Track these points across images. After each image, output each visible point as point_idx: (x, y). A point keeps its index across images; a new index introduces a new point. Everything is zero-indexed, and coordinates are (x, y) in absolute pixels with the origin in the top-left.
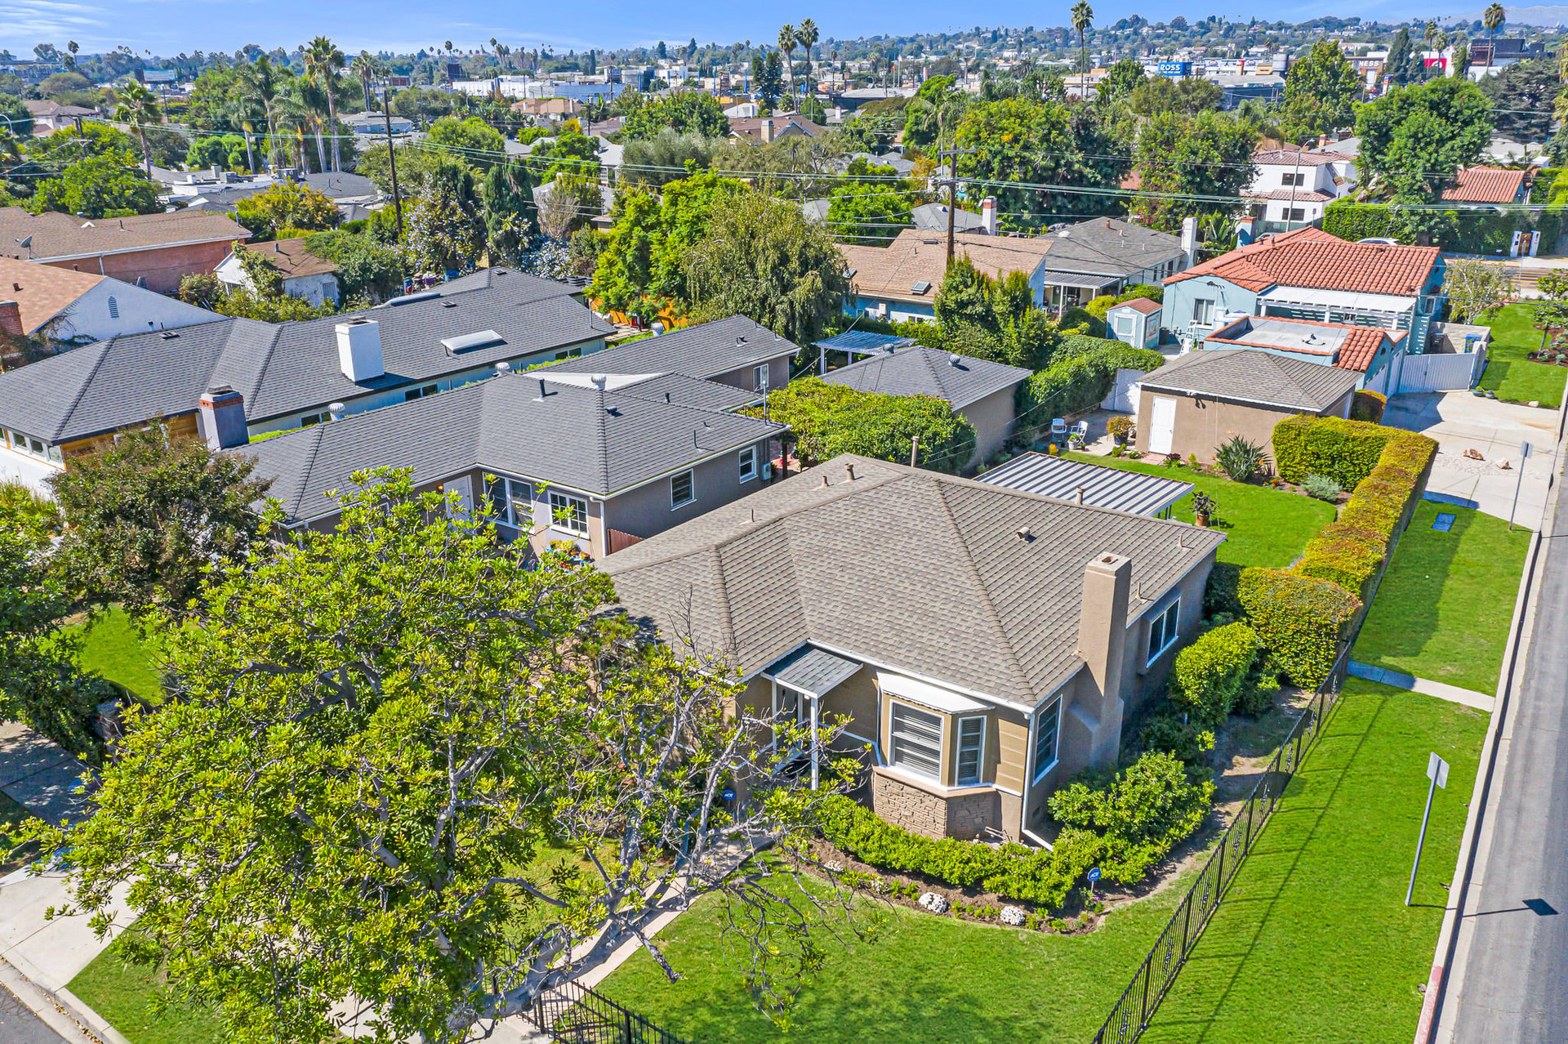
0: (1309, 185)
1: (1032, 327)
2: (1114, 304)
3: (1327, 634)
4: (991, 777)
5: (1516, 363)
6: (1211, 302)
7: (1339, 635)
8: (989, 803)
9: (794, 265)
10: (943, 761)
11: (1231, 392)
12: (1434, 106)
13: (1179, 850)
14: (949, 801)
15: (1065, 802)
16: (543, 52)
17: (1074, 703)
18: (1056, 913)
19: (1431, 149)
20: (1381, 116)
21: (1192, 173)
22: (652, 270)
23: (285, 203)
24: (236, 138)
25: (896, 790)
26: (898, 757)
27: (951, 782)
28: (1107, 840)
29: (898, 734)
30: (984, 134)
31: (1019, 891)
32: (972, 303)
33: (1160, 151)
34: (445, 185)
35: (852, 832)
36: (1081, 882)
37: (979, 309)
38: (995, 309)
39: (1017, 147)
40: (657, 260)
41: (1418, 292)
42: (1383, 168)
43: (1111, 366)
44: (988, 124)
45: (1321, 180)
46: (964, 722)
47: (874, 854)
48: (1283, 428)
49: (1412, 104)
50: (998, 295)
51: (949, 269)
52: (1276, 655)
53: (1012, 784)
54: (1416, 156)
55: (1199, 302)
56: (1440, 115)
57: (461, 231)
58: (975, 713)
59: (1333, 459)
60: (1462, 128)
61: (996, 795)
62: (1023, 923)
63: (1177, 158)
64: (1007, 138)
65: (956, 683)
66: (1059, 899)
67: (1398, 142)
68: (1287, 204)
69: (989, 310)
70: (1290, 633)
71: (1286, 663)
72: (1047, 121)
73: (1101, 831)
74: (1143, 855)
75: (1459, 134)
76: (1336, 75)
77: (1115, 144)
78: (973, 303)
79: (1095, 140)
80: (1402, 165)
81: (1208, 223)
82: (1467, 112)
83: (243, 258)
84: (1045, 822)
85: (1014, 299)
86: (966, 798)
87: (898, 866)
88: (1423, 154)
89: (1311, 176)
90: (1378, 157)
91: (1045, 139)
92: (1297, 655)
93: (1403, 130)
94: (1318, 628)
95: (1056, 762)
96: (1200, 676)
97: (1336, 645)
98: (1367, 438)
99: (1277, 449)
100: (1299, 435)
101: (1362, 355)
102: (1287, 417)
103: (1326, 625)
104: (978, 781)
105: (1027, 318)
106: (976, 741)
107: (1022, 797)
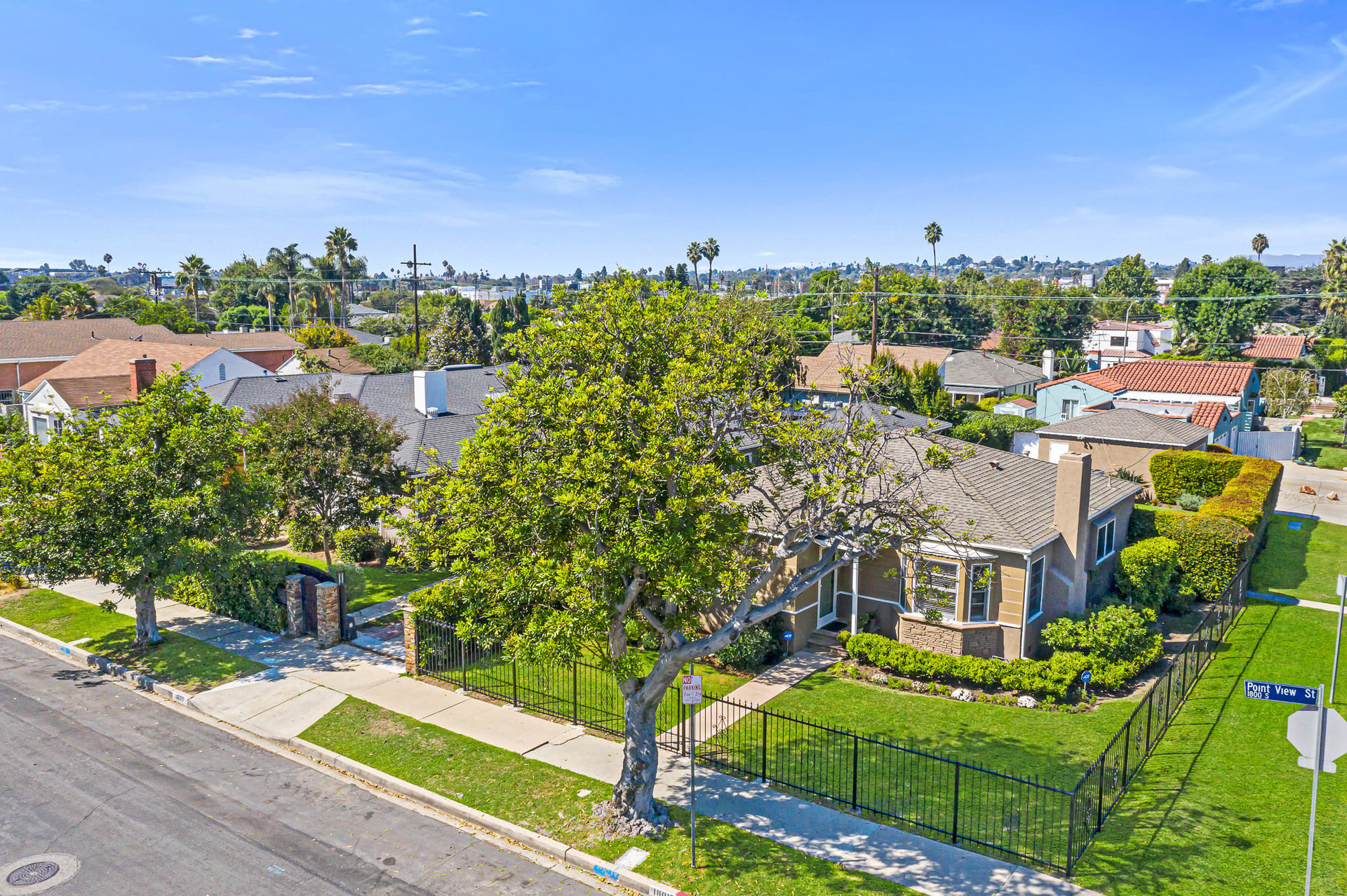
0: (1133, 346)
1: (942, 404)
2: (998, 403)
3: (1230, 553)
4: (995, 616)
5: (1325, 449)
6: (1076, 402)
7: (1239, 553)
8: (995, 633)
10: (959, 603)
11: (1112, 435)
12: (1229, 279)
13: (1145, 672)
14: (963, 631)
15: (1056, 631)
16: (482, 276)
17: (1053, 564)
18: (1059, 701)
19: (1232, 310)
21: (1043, 324)
23: (319, 337)
24: (260, 308)
25: (919, 631)
26: (920, 605)
27: (965, 619)
28: (1091, 658)
31: (1030, 685)
33: (1017, 309)
34: (460, 313)
35: (892, 653)
36: (1077, 681)
37: (899, 391)
38: (912, 391)
39: (902, 306)
41: (1242, 393)
42: (1194, 327)
43: (1009, 431)
45: (1142, 340)
46: (976, 569)
47: (911, 666)
48: (1157, 459)
49: (1213, 277)
50: (914, 381)
51: (873, 362)
52: (1189, 575)
53: (1012, 619)
54: (1220, 316)
55: (1066, 402)
56: (1238, 286)
57: (470, 348)
58: (983, 560)
59: (1201, 482)
60: (1253, 295)
61: (999, 630)
62: (1035, 707)
63: (1031, 313)
64: (893, 299)
66: (1062, 690)
67: (1204, 306)
68: (1116, 360)
69: (907, 392)
70: (1200, 554)
71: (1199, 582)
72: (925, 287)
73: (1086, 651)
74: (1117, 672)
75: (1252, 300)
76: (1140, 281)
77: (976, 311)
79: (960, 308)
80: (1210, 323)
81: (1061, 356)
82: (1258, 283)
83: (303, 360)
84: (1039, 650)
85: (927, 382)
86: (976, 629)
87: (931, 673)
88: (1226, 315)
89: (1133, 337)
90: (1189, 318)
91: (924, 301)
92: (1206, 574)
93: (1208, 297)
94: (1222, 549)
95: (1041, 612)
96: (1141, 563)
97: (1237, 562)
98: (1226, 463)
99: (1154, 476)
100: (1171, 463)
101: (1209, 418)
102: (1160, 452)
103: (1228, 546)
104: (985, 619)
105: (938, 398)
106: (982, 597)
107: (1021, 629)
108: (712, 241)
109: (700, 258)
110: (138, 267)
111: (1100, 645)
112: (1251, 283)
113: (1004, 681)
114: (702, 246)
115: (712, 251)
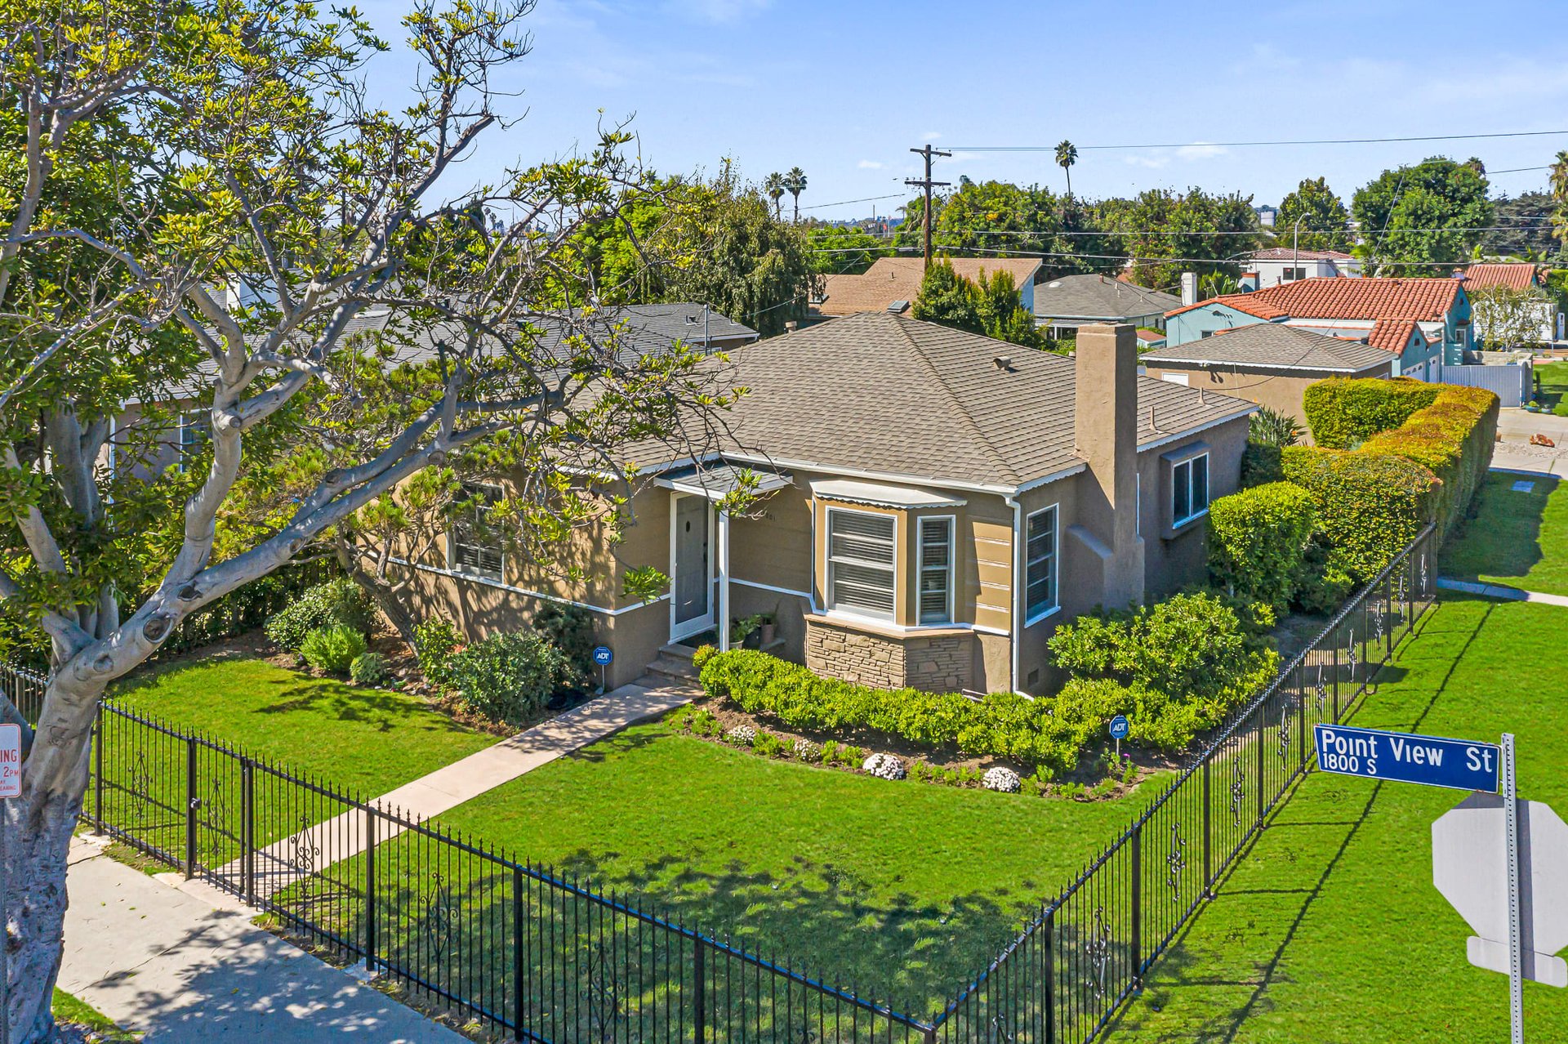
1: (1021, 330)
3: (1403, 512)
4: (968, 614)
7: (1420, 511)
8: (965, 649)
9: (754, 244)
10: (898, 591)
11: (1249, 360)
12: (1431, 185)
14: (905, 642)
15: (1073, 641)
17: (1078, 521)
18: (1062, 775)
19: (1433, 225)
20: (1376, 198)
21: (1186, 244)
22: (603, 279)
25: (835, 645)
26: (840, 595)
27: (910, 619)
28: (1135, 692)
29: (835, 559)
30: (968, 214)
31: (1009, 744)
32: (952, 307)
35: (771, 685)
36: (1102, 735)
37: (962, 312)
38: (978, 311)
39: (1004, 225)
40: (608, 269)
41: (1445, 317)
42: (1385, 250)
44: (972, 205)
45: (1323, 270)
46: (926, 525)
47: (799, 708)
48: (1313, 392)
49: (1406, 185)
50: (982, 298)
51: (927, 273)
52: (1341, 551)
53: (994, 619)
54: (1419, 233)
55: (1207, 333)
56: (1438, 194)
58: (938, 509)
61: (974, 638)
62: (1016, 789)
63: (1168, 231)
64: (992, 215)
65: (915, 474)
66: (1068, 753)
67: (1397, 222)
69: (972, 314)
70: (1355, 514)
71: (1357, 562)
72: (1033, 202)
73: (1125, 679)
74: (1187, 714)
75: (1460, 213)
76: (1326, 211)
78: (954, 308)
80: (1407, 244)
81: (1209, 284)
82: (1464, 190)
84: (1042, 676)
85: (999, 299)
86: (931, 640)
87: (831, 722)
88: (1427, 231)
89: (1312, 267)
90: (1380, 239)
91: (1032, 218)
92: (1369, 548)
93: (1402, 209)
94: (1392, 502)
95: (1057, 608)
96: (1243, 522)
97: (1416, 525)
98: (1414, 394)
99: (1311, 418)
100: (1334, 397)
101: (1394, 341)
102: (1317, 382)
103: (1400, 498)
104: (948, 620)
105: (1015, 321)
106: (941, 579)
107: (1010, 636)
108: (796, 171)
109: (782, 192)
111: (1153, 666)
112: (1456, 190)
113: (961, 738)
114: (784, 177)
115: (797, 183)
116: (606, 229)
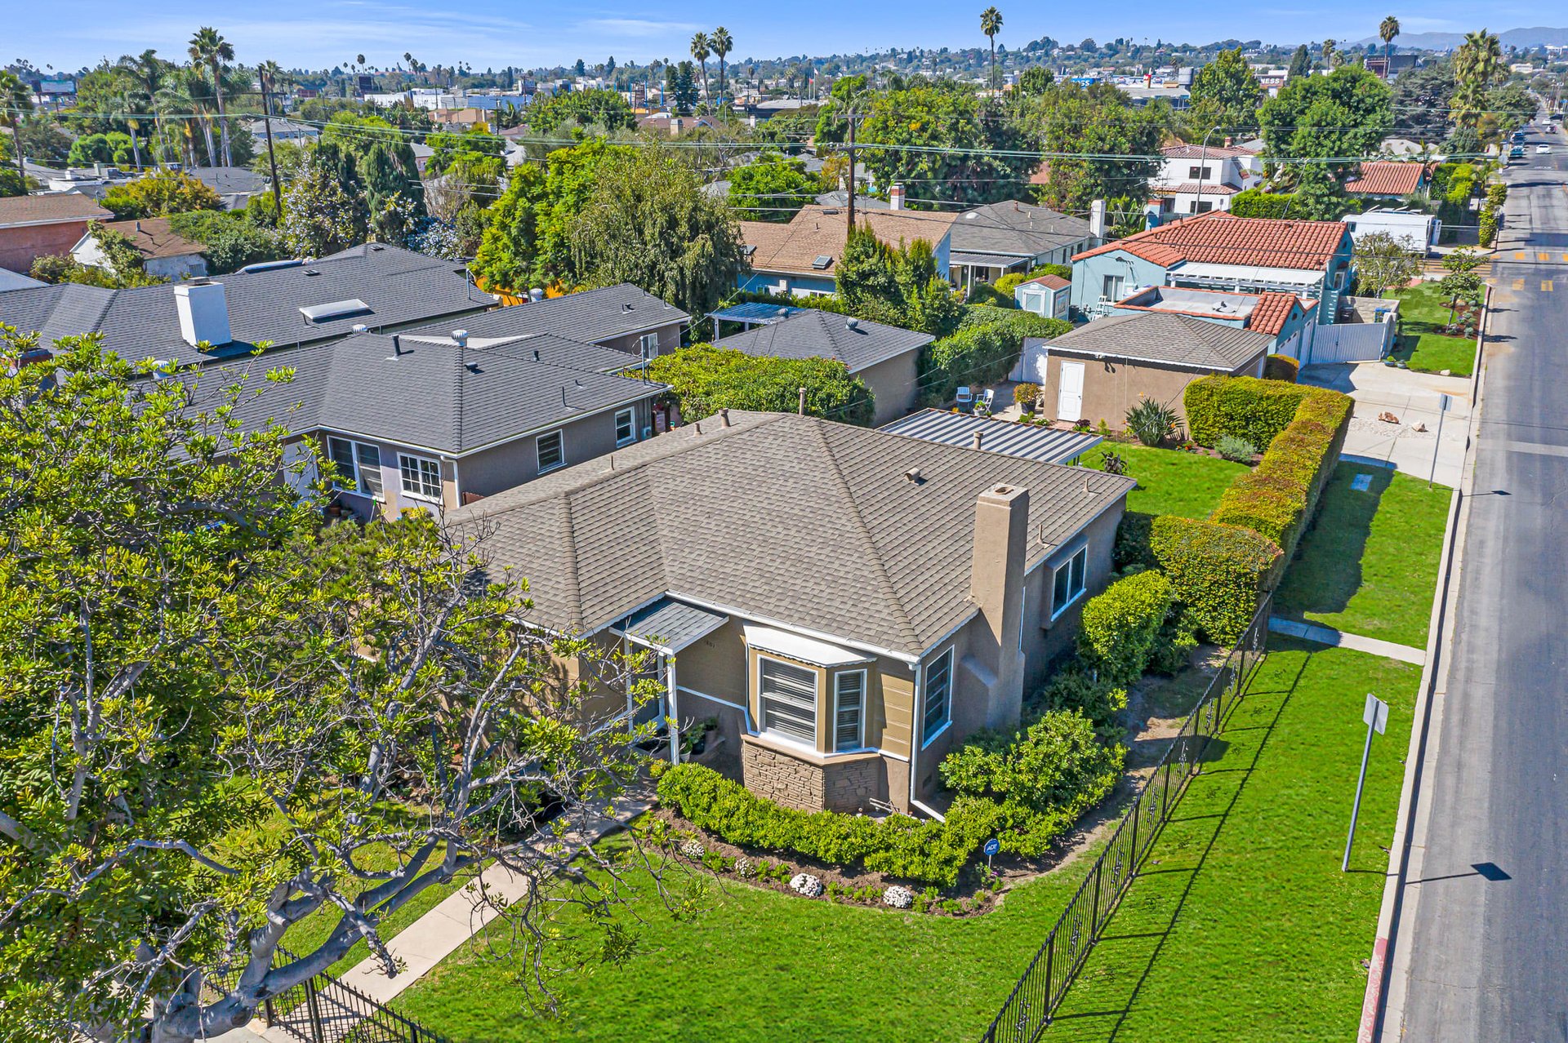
0: (1216, 179)
1: (936, 297)
2: (1022, 281)
3: (1246, 585)
4: (875, 741)
5: (1425, 337)
6: (1120, 279)
7: (1260, 584)
8: (873, 770)
9: (684, 228)
10: (819, 724)
11: (1140, 353)
12: (1336, 95)
13: (1088, 818)
14: (824, 768)
15: (957, 768)
16: (461, 70)
17: (968, 655)
18: (947, 892)
19: (1334, 136)
20: (1285, 106)
22: (538, 243)
23: (160, 192)
24: (120, 136)
25: (767, 760)
26: (770, 721)
27: (828, 748)
28: (1006, 809)
29: (768, 695)
30: (891, 123)
31: (905, 868)
32: (873, 273)
33: (1068, 138)
35: (715, 807)
36: (977, 856)
37: (882, 280)
38: (898, 279)
39: (926, 135)
40: (543, 233)
41: (1327, 265)
42: (1288, 158)
43: (1018, 335)
44: (895, 113)
45: (1227, 172)
46: (841, 678)
47: (738, 832)
48: (1195, 389)
49: (1315, 93)
50: (901, 266)
51: (850, 239)
52: (1192, 609)
53: (898, 748)
54: (1320, 144)
55: (1108, 278)
56: (1343, 104)
57: (341, 213)
58: (853, 665)
59: (1247, 420)
60: (1363, 116)
61: (881, 760)
62: (909, 906)
63: (1085, 145)
64: (914, 126)
65: (833, 633)
66: (951, 876)
67: (1301, 130)
68: (1194, 197)
69: (891, 281)
70: (1207, 584)
71: (1204, 619)
72: (955, 110)
73: (1000, 798)
74: (1047, 824)
75: (1361, 123)
76: (1240, 82)
77: (1024, 136)
78: (875, 274)
79: (1005, 133)
80: (1307, 154)
81: (1116, 207)
82: (1369, 101)
83: (100, 237)
84: (937, 791)
85: (917, 268)
86: (846, 764)
87: (766, 845)
88: (1327, 143)
89: (1217, 167)
90: (1283, 146)
91: (953, 127)
92: (1215, 609)
93: (1307, 119)
94: (1237, 578)
95: (950, 722)
96: (1109, 627)
97: (1257, 596)
98: (1281, 397)
99: (1189, 411)
100: (1211, 395)
101: (1273, 319)
102: (1199, 378)
103: (1245, 574)
104: (859, 746)
105: (931, 288)
106: (856, 698)
107: (910, 762)
108: (721, 31)
109: (707, 54)
110: (16, 64)
111: (1020, 787)
112: (1362, 100)
113: (867, 862)
114: (709, 37)
115: (724, 46)
116: (537, 190)
